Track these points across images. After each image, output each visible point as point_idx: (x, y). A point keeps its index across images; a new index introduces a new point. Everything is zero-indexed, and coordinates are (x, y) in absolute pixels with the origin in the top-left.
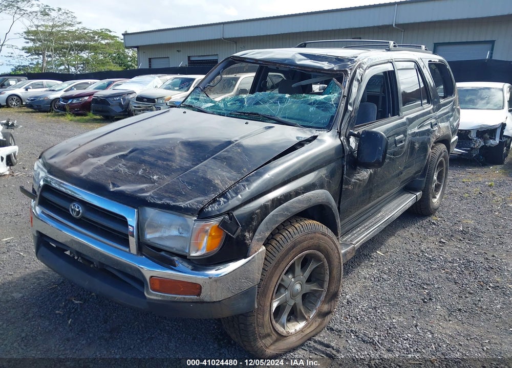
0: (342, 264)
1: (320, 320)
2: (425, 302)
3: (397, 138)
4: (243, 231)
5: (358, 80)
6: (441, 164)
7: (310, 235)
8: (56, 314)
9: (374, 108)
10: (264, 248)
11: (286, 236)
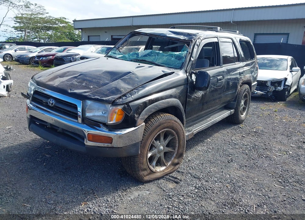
0: (185, 141)
1: (173, 167)
2: (229, 162)
3: (219, 78)
4: (134, 113)
5: (197, 45)
6: (246, 96)
7: (168, 121)
8: (37, 161)
9: (208, 62)
10: (144, 123)
11: (156, 119)
